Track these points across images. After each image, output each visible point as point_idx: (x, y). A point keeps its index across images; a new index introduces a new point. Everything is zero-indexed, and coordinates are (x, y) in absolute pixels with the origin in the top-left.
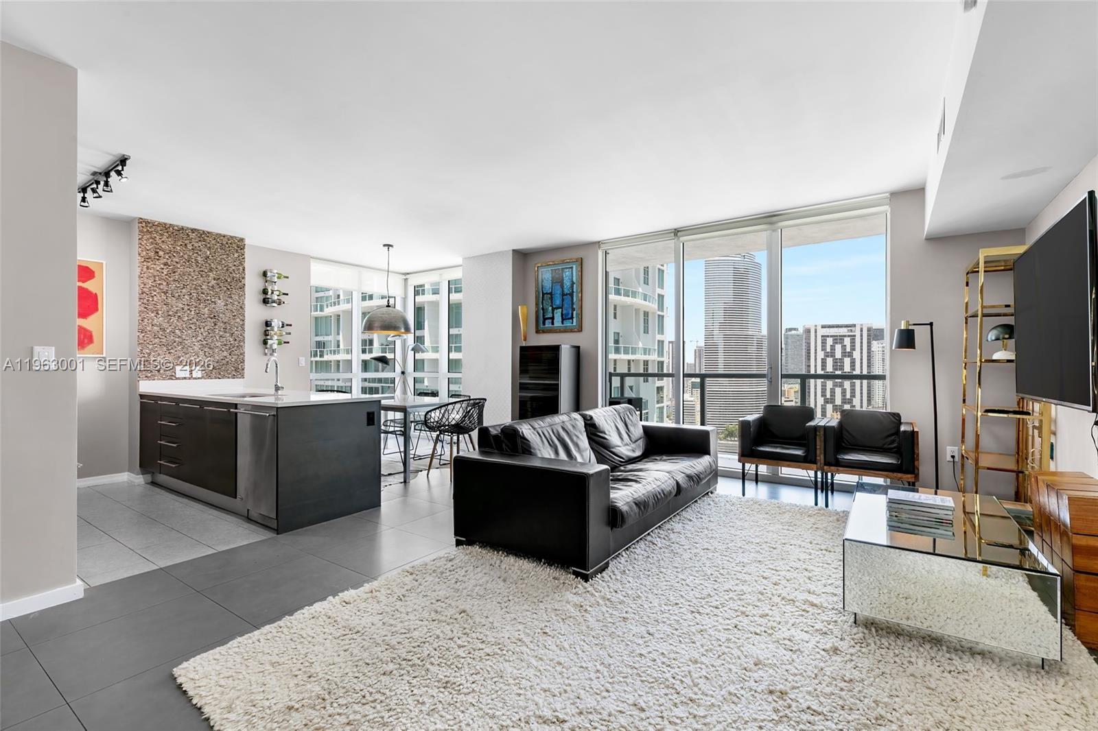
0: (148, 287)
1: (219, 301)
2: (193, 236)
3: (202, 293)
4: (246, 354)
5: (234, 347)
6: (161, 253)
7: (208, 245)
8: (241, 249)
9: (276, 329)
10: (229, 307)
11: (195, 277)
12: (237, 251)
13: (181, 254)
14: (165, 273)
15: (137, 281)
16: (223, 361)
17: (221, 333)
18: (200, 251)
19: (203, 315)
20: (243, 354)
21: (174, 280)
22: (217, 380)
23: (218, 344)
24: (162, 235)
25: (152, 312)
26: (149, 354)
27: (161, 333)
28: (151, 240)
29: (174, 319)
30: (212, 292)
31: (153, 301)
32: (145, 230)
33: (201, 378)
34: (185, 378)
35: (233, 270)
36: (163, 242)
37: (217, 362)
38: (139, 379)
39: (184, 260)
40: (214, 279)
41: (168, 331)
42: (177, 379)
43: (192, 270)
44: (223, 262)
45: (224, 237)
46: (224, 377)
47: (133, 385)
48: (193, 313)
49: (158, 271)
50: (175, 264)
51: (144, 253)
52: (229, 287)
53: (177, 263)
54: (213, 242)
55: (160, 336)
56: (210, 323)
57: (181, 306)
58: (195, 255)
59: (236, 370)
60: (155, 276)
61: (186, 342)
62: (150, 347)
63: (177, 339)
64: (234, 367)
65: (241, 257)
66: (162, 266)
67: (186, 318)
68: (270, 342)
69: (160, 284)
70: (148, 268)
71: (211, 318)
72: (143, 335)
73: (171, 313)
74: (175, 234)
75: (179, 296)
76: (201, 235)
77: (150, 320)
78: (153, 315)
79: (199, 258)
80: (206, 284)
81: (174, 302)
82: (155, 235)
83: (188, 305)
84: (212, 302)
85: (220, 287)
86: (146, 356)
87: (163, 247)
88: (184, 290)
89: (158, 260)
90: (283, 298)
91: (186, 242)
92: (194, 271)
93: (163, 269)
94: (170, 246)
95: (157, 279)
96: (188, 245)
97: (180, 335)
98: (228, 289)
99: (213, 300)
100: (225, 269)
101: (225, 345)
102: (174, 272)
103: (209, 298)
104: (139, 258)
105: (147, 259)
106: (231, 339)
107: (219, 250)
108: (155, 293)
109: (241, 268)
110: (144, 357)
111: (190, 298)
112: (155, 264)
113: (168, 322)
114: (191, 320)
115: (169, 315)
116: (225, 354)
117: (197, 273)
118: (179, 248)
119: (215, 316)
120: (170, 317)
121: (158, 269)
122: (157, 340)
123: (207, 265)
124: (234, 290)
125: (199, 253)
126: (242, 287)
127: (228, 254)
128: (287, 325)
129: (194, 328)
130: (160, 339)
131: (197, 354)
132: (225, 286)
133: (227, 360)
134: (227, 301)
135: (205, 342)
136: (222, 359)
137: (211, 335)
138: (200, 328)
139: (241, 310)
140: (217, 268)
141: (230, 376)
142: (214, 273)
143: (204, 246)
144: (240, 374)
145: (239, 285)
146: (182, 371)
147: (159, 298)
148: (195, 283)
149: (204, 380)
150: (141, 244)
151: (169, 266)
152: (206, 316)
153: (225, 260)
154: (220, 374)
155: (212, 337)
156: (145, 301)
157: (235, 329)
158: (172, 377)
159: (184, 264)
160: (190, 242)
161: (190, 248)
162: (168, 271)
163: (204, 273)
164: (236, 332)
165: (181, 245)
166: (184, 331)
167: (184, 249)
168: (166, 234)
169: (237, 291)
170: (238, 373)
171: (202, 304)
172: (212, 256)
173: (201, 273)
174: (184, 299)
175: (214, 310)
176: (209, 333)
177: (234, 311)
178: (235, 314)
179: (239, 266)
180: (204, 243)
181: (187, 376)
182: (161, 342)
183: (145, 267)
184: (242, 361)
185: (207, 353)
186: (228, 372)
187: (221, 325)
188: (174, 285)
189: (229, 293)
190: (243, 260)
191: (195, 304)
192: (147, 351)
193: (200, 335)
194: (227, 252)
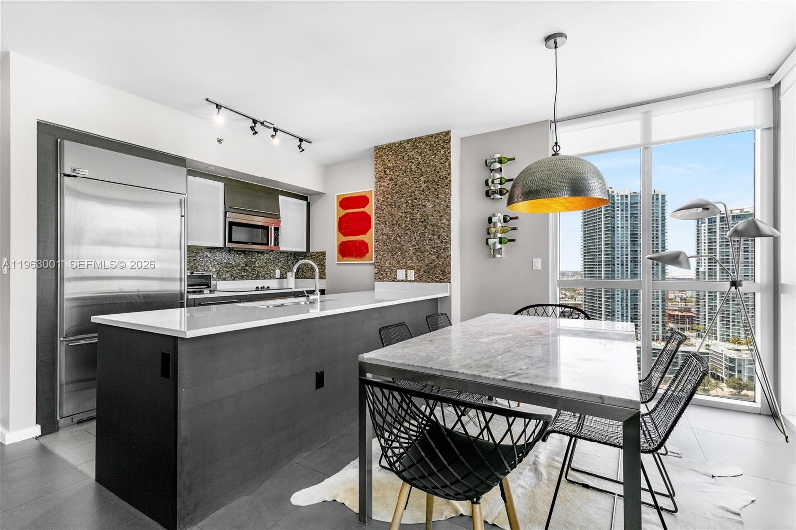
0: (380, 202)
2: (408, 146)
3: (416, 199)
4: (452, 257)
5: (440, 250)
6: (388, 171)
7: (420, 151)
8: (448, 143)
9: (499, 225)
10: (437, 208)
11: (410, 185)
12: (443, 147)
13: (401, 167)
14: (390, 188)
16: (432, 265)
17: (430, 236)
18: (414, 159)
19: (416, 220)
20: (449, 256)
21: (396, 192)
22: (427, 284)
23: (428, 247)
24: (388, 155)
26: (381, 259)
27: (388, 240)
28: (381, 162)
29: (396, 227)
30: (422, 196)
31: (383, 213)
32: (378, 155)
33: (415, 281)
34: (403, 280)
35: (441, 168)
36: (389, 160)
37: (427, 266)
38: (375, 280)
39: (402, 172)
40: (425, 183)
41: (392, 238)
42: (398, 281)
43: (408, 179)
44: (432, 163)
45: (432, 137)
46: (432, 281)
48: (409, 219)
49: (386, 187)
50: (396, 177)
51: (378, 174)
52: (437, 188)
53: (398, 176)
54: (424, 146)
55: (387, 244)
56: (421, 228)
57: (400, 214)
58: (410, 164)
59: (444, 273)
60: (384, 192)
61: (404, 247)
62: (381, 253)
63: (398, 245)
64: (441, 271)
65: (447, 152)
66: (388, 182)
67: (404, 225)
69: (387, 198)
70: (380, 187)
71: (422, 222)
72: (377, 243)
73: (394, 222)
74: (396, 150)
75: (399, 206)
76: (415, 143)
77: (381, 231)
78: (383, 226)
79: (413, 167)
80: (418, 189)
81: (396, 211)
82: (384, 157)
83: (405, 213)
84: (423, 206)
85: (430, 189)
87: (389, 165)
88: (402, 200)
89: (386, 177)
91: (403, 154)
92: (410, 179)
93: (389, 184)
94: (393, 163)
95: (385, 195)
96: (405, 157)
97: (400, 241)
99: (424, 204)
100: (433, 169)
101: (434, 248)
102: (396, 185)
103: (420, 202)
104: (375, 180)
105: (380, 179)
106: (439, 242)
107: (428, 152)
108: (384, 207)
109: (447, 164)
110: (377, 262)
111: (407, 206)
112: (384, 182)
113: (392, 231)
114: (407, 226)
115: (393, 224)
116: (434, 257)
117: (411, 181)
118: (399, 162)
119: (425, 220)
120: (393, 226)
121: (386, 185)
122: (385, 248)
123: (419, 170)
124: (441, 189)
125: (413, 161)
126: (448, 185)
127: (435, 154)
129: (409, 233)
130: (387, 246)
131: (411, 258)
132: (434, 188)
133: (435, 263)
134: (435, 202)
135: (417, 247)
136: (431, 263)
137: (422, 239)
138: (414, 233)
139: (447, 209)
140: (426, 171)
141: (438, 280)
142: (425, 177)
143: (417, 153)
144: (447, 278)
145: (445, 183)
146: (401, 275)
147: (387, 211)
148: (410, 191)
149: (416, 283)
150: (376, 168)
151: (393, 180)
152: (419, 220)
153: (433, 161)
154: (429, 278)
155: (422, 241)
156: (378, 215)
157: (442, 230)
158: (394, 280)
159: (402, 175)
160: (407, 154)
161: (407, 159)
162: (392, 185)
163: (416, 179)
164: (443, 234)
165: (400, 159)
166: (402, 237)
167: (402, 161)
168: (390, 153)
169: (444, 190)
170: (445, 278)
171: (415, 210)
172: (423, 160)
173: (415, 180)
174: (402, 208)
175: (424, 213)
176: (421, 237)
177: (441, 211)
178: (442, 214)
179: (445, 162)
180: (417, 150)
181: (405, 279)
182: (388, 248)
183: (378, 186)
184: (448, 264)
185: (419, 257)
186: (436, 276)
187: (430, 228)
188: (396, 197)
189: (436, 194)
190: (449, 155)
191: (410, 211)
192: (379, 257)
193: (414, 240)
194: (435, 152)
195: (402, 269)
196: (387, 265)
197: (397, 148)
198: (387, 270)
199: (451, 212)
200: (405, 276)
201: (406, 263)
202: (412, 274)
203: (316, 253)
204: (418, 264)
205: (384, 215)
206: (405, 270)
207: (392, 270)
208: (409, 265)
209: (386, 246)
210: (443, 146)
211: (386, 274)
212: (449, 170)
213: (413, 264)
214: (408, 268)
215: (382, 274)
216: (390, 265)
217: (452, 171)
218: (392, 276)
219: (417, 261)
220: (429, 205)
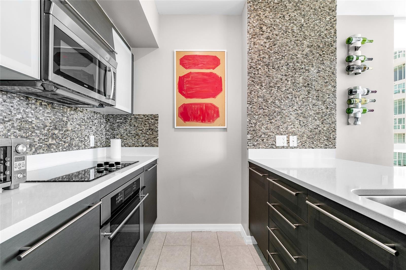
0: (254, 61)
1: (312, 69)
3: (298, 62)
4: (337, 123)
5: (325, 116)
6: (264, 28)
7: (303, 13)
8: (333, 11)
9: (360, 97)
10: (322, 73)
11: (291, 47)
12: (329, 15)
13: (280, 26)
14: (268, 47)
15: (246, 57)
16: (316, 130)
17: (314, 102)
18: (296, 20)
19: (298, 84)
20: (334, 122)
21: (275, 53)
22: (311, 149)
23: (312, 113)
24: (265, 11)
25: (258, 85)
26: (255, 124)
27: (264, 104)
28: (257, 17)
29: (274, 90)
30: (305, 60)
31: (258, 74)
32: (252, 9)
33: (297, 147)
34: (283, 147)
35: (325, 35)
36: (266, 17)
37: (311, 132)
38: (248, 147)
39: (282, 32)
40: (308, 47)
41: (270, 102)
42: (277, 147)
43: (288, 40)
44: (316, 28)
46: (317, 146)
47: (245, 154)
48: (289, 83)
49: (262, 45)
50: (275, 36)
51: (252, 30)
52: (321, 54)
53: (277, 35)
54: (307, 9)
55: (264, 107)
56: (304, 93)
57: (280, 76)
58: (292, 25)
59: (329, 138)
60: (259, 51)
61: (284, 112)
62: (257, 117)
63: (277, 109)
64: (326, 137)
65: (332, 20)
66: (265, 40)
67: (284, 88)
68: (355, 110)
69: (263, 58)
70: (254, 44)
71: (305, 87)
72: (251, 106)
73: (272, 84)
74: (275, 7)
75: (278, 67)
76: (297, 4)
77: (256, 93)
78: (258, 87)
79: (295, 28)
80: (301, 52)
81: (275, 73)
82: (260, 12)
83: (286, 75)
84: (306, 70)
85: (313, 54)
86: (253, 126)
87: (266, 21)
88: (282, 61)
90: (367, 63)
91: (284, 13)
92: (291, 41)
93: (266, 43)
94: (271, 20)
95: (261, 54)
96: (286, 16)
97: (279, 105)
98: (320, 55)
99: (307, 68)
100: (318, 34)
101: (318, 113)
102: (275, 45)
103: (303, 66)
104: (248, 36)
105: (254, 35)
106: (323, 107)
107: (312, 16)
108: (260, 67)
109: (333, 31)
110: (252, 127)
111: (288, 68)
112: (260, 39)
113: (270, 93)
114: (288, 90)
115: (270, 87)
116: (318, 122)
117: (293, 43)
118: (278, 21)
119: (308, 84)
120: (271, 88)
121: (262, 43)
122: (261, 111)
123: (302, 33)
124: (326, 56)
125: (295, 22)
127: (320, 19)
128: (372, 92)
129: (290, 97)
130: (264, 109)
131: (293, 124)
132: (318, 53)
133: (320, 129)
134: (319, 67)
135: (300, 111)
136: (315, 129)
137: (305, 104)
138: (296, 98)
139: (332, 76)
140: (310, 35)
141: (322, 145)
142: (308, 40)
143: (299, 14)
144: (332, 144)
145: (331, 50)
146: (281, 140)
147: (263, 71)
148: (291, 53)
149: (298, 149)
150: (249, 22)
151: (271, 39)
152: (301, 85)
153: (317, 25)
154: (313, 143)
155: (306, 106)
156: (253, 75)
157: (328, 96)
158: (273, 146)
159: (282, 35)
160: (287, 13)
161: (288, 19)
162: (270, 44)
163: (299, 42)
164: (328, 100)
165: (280, 17)
166: (282, 101)
167: (282, 20)
168: (268, 9)
169: (329, 56)
170: (330, 143)
171: (297, 74)
172: (306, 24)
173: (297, 42)
174: (282, 70)
175: (308, 78)
176: (304, 102)
177: (326, 77)
178: (327, 80)
179: (331, 29)
180: (299, 11)
181: (286, 145)
182: (264, 112)
183: (253, 43)
184: (333, 130)
185: (302, 122)
186: (321, 141)
187: (314, 93)
188: (274, 57)
189: (321, 59)
190: (335, 23)
191: (292, 74)
192: (254, 121)
193: (296, 104)
194: (320, 17)
195: (282, 134)
196: (263, 130)
197: (277, 6)
198: (263, 136)
199: (337, 79)
200: (286, 142)
201: (287, 128)
202: (294, 140)
203: (144, 116)
204: (300, 130)
205: (259, 75)
206: (285, 136)
207: (270, 135)
208: (291, 131)
209: (262, 110)
210: (329, 13)
211: (263, 140)
212: (335, 38)
213: (294, 129)
214: (289, 134)
215: (257, 140)
216: (267, 131)
217: (337, 39)
218: (270, 142)
219: (299, 127)
220: (313, 70)
